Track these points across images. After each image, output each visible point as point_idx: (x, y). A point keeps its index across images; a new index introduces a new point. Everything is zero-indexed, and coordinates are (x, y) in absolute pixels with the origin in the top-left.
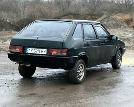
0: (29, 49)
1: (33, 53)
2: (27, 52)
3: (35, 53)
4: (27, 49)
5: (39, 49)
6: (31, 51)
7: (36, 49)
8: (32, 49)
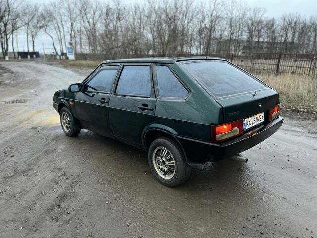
0: (246, 120)
2: (244, 127)
3: (254, 125)
4: (244, 123)
5: (257, 116)
6: (249, 124)
7: (253, 117)
8: (249, 119)
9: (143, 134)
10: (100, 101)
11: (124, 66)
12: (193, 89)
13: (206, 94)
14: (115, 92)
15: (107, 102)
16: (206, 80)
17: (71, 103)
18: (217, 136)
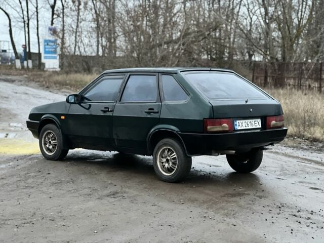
0: (238, 121)
1: (244, 128)
2: (236, 127)
3: (247, 128)
4: (235, 123)
5: (251, 121)
6: (241, 125)
7: (246, 121)
8: (242, 121)
9: (148, 136)
10: (102, 111)
11: (130, 75)
12: (192, 93)
13: (201, 96)
14: (120, 101)
15: (111, 111)
16: (204, 87)
17: (63, 117)
18: (208, 127)
